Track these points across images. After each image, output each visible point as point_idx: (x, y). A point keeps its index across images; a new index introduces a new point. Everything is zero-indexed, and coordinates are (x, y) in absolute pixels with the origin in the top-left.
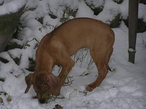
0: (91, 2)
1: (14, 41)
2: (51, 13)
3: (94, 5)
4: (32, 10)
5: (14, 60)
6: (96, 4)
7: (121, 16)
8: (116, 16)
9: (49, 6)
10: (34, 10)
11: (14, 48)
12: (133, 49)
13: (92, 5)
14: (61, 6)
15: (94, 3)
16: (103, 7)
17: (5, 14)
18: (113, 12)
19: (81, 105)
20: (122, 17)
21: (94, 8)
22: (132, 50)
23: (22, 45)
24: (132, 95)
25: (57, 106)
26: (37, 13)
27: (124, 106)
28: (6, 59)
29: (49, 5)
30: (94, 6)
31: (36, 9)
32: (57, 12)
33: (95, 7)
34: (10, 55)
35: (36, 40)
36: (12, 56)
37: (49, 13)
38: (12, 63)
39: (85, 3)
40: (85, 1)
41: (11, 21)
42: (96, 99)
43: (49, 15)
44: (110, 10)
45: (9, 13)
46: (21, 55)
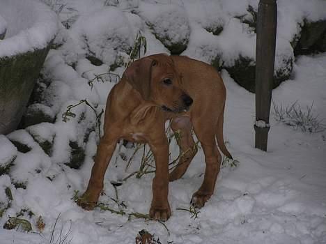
0: (165, 31)
1: (38, 107)
2: (91, 55)
3: (170, 37)
4: (55, 49)
5: (40, 145)
6: (175, 35)
7: (221, 60)
8: (214, 59)
9: (87, 40)
10: (59, 48)
11: (40, 123)
12: (264, 122)
13: (167, 38)
14: (110, 39)
15: (171, 34)
16: (187, 42)
17: (26, 52)
18: (208, 52)
19: (184, 232)
20: (224, 62)
21: (170, 45)
22: (262, 124)
23: (53, 117)
24: (279, 209)
25: (142, 232)
26: (65, 55)
27: (273, 229)
28: (25, 143)
29: (85, 37)
30: (170, 40)
31: (63, 47)
32: (103, 51)
33: (172, 41)
34: (33, 137)
35: (87, 103)
36: (36, 138)
37: (86, 54)
38: (38, 152)
39: (153, 33)
40: (152, 31)
41: (34, 66)
42: (212, 220)
43: (87, 58)
44: (202, 48)
45: (33, 50)
46: (54, 136)
